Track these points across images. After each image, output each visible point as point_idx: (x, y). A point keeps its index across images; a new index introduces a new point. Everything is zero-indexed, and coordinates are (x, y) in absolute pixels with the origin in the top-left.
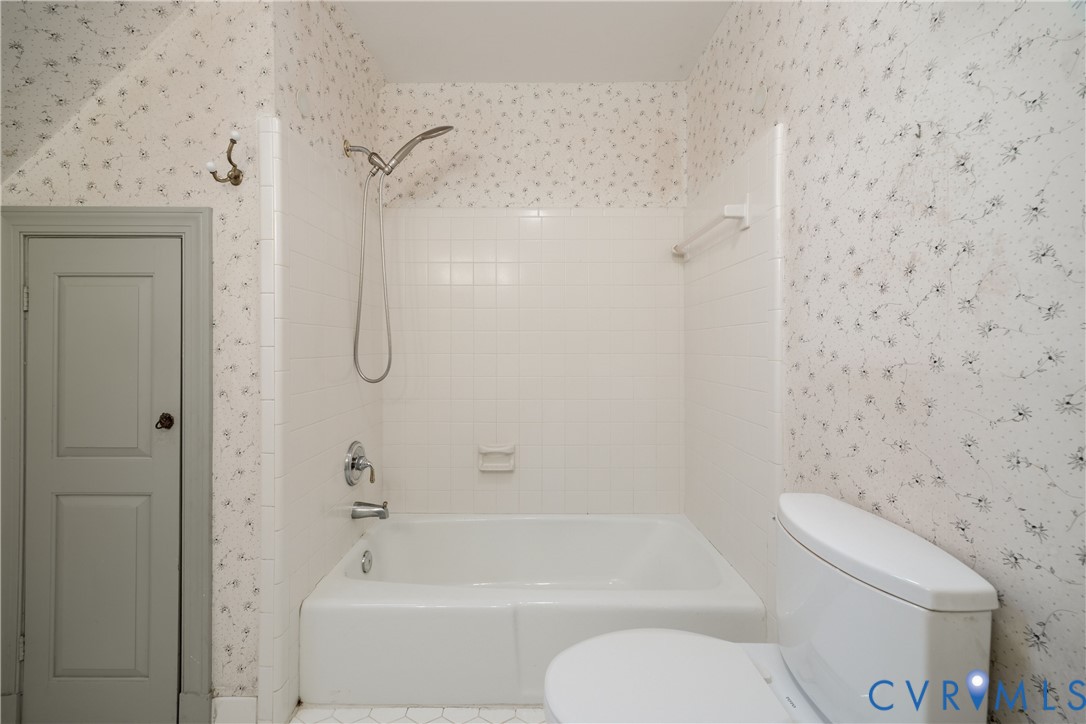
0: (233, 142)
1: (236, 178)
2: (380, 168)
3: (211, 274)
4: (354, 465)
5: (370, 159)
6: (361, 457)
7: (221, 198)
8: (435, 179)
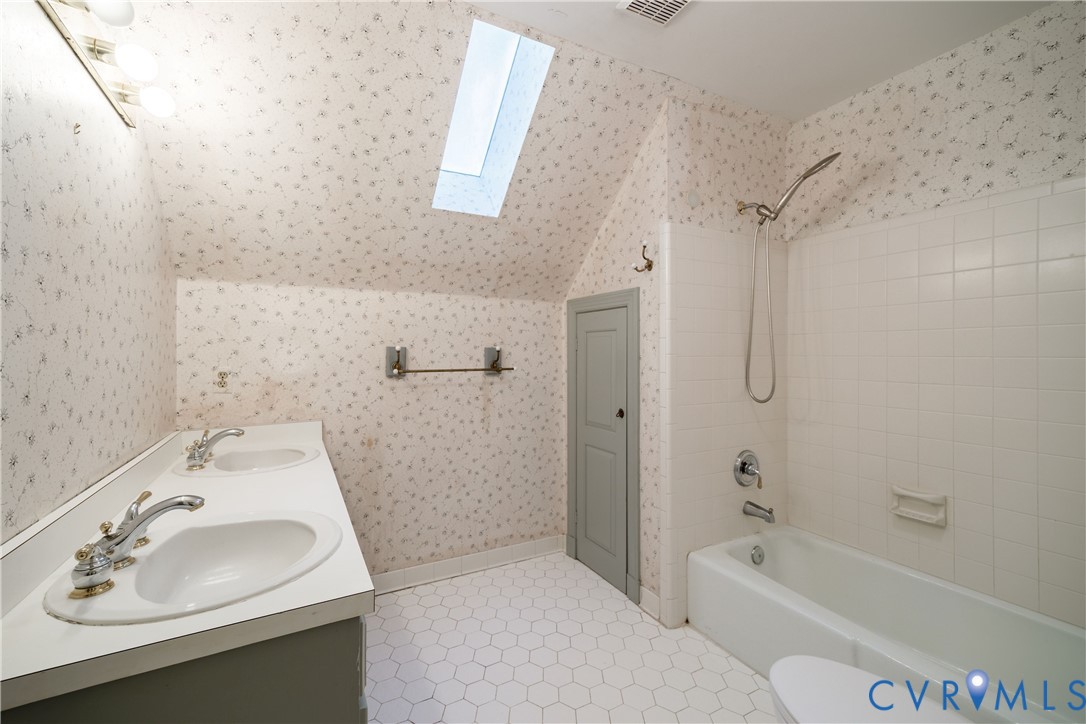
0: (645, 247)
1: (649, 266)
2: (767, 216)
3: (639, 328)
4: (743, 468)
5: (758, 211)
6: (751, 464)
7: (642, 281)
8: (843, 199)
